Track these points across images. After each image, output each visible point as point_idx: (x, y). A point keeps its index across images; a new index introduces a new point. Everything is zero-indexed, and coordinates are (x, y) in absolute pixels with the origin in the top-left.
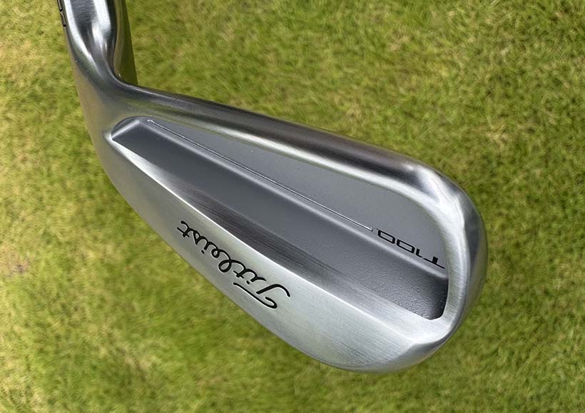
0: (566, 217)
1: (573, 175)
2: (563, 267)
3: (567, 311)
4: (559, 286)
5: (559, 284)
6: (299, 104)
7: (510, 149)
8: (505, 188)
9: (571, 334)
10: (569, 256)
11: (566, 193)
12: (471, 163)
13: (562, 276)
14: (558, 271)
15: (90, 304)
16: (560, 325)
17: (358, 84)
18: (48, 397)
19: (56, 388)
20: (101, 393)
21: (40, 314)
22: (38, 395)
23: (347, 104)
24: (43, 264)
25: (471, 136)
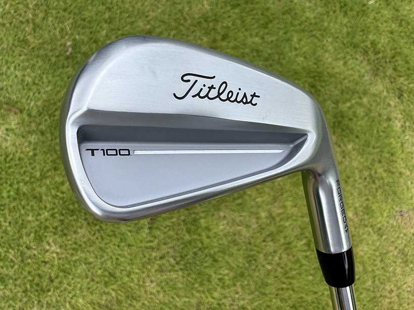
0: (18, 183)
1: (6, 211)
2: (28, 149)
3: (31, 120)
4: (33, 136)
5: (33, 138)
6: (189, 298)
7: (46, 237)
8: (56, 210)
9: (32, 103)
10: (22, 156)
11: (15, 199)
12: (75, 232)
13: (30, 143)
14: (32, 147)
15: (355, 181)
16: (39, 111)
17: (143, 304)
18: (391, 123)
19: (385, 128)
20: (355, 119)
21: (391, 180)
22: (397, 125)
23: (154, 291)
24: (385, 215)
25: (71, 251)
